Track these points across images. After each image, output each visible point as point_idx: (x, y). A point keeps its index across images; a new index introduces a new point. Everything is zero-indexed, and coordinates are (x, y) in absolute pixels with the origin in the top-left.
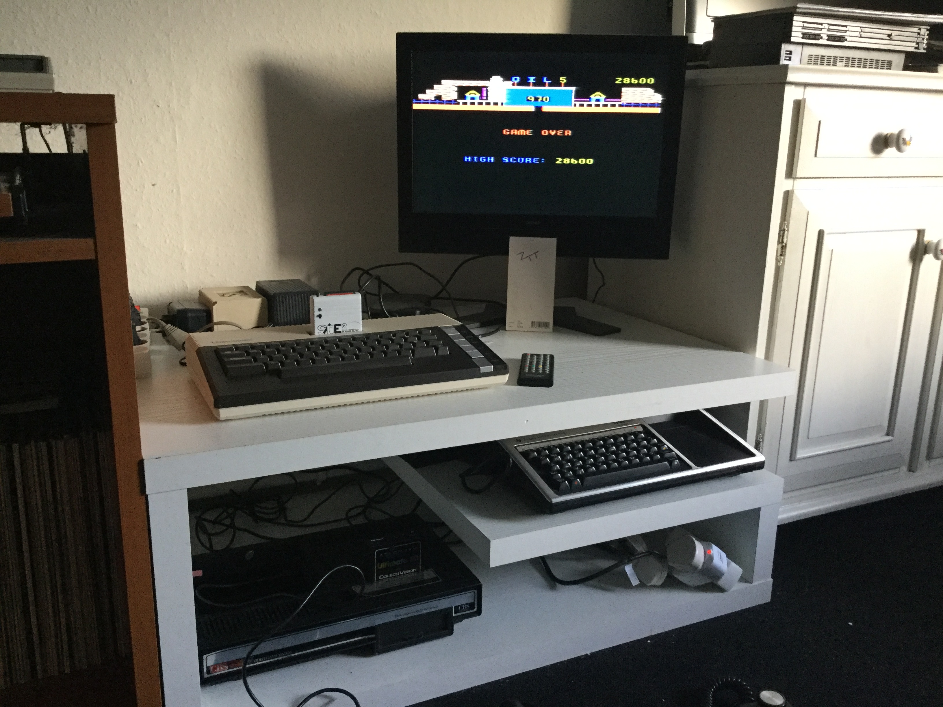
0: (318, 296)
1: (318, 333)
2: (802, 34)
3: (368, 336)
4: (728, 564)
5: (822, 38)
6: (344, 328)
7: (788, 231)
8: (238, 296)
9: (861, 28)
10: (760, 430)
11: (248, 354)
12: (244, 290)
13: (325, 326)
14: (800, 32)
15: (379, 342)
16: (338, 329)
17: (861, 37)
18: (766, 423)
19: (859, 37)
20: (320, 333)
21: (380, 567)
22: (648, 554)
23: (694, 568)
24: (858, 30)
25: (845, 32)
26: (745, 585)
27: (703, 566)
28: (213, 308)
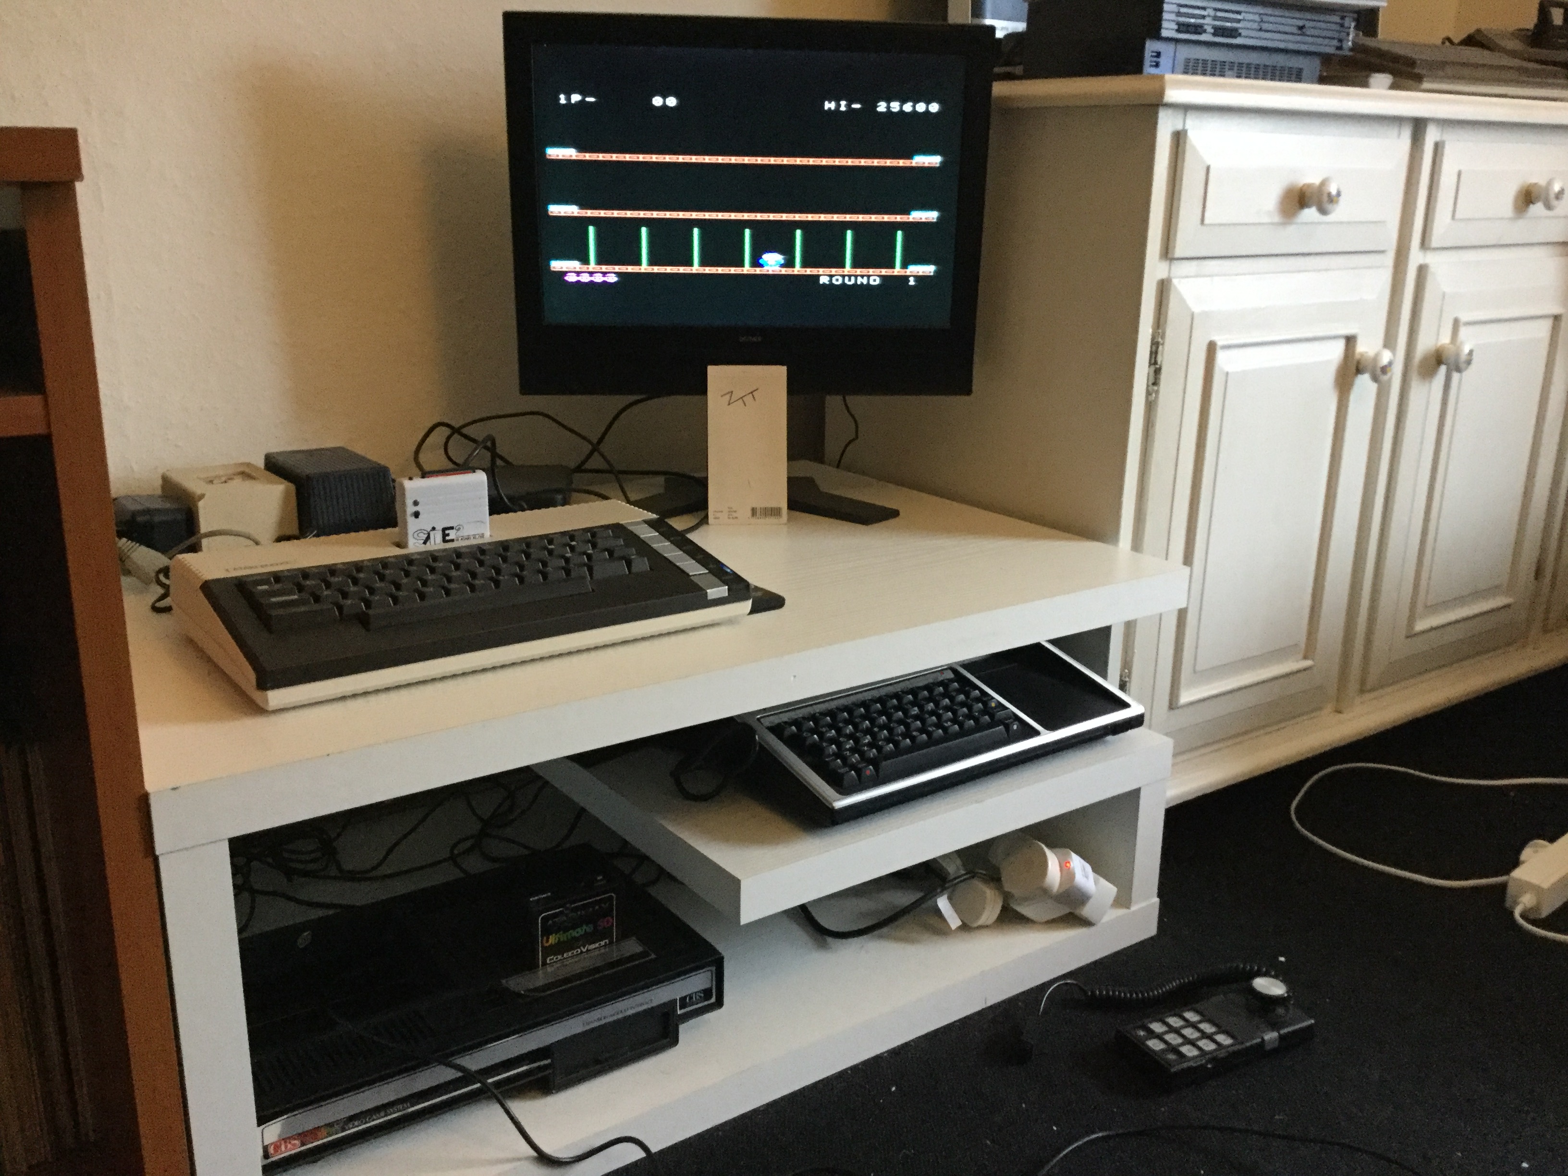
0: (411, 479)
1: (415, 546)
2: (1178, 25)
3: (504, 545)
4: (1096, 882)
5: (1205, 31)
6: (460, 533)
7: (1163, 344)
8: (237, 482)
9: (1262, 16)
10: (1127, 664)
12: (247, 470)
13: (426, 532)
14: (1172, 21)
15: (528, 556)
16: (448, 535)
17: (1261, 30)
18: (1133, 653)
19: (1258, 31)
20: (417, 544)
21: (547, 941)
22: (972, 874)
23: (1045, 892)
24: (1257, 18)
25: (1239, 21)
26: (1121, 912)
27: (1059, 888)
28: (197, 506)
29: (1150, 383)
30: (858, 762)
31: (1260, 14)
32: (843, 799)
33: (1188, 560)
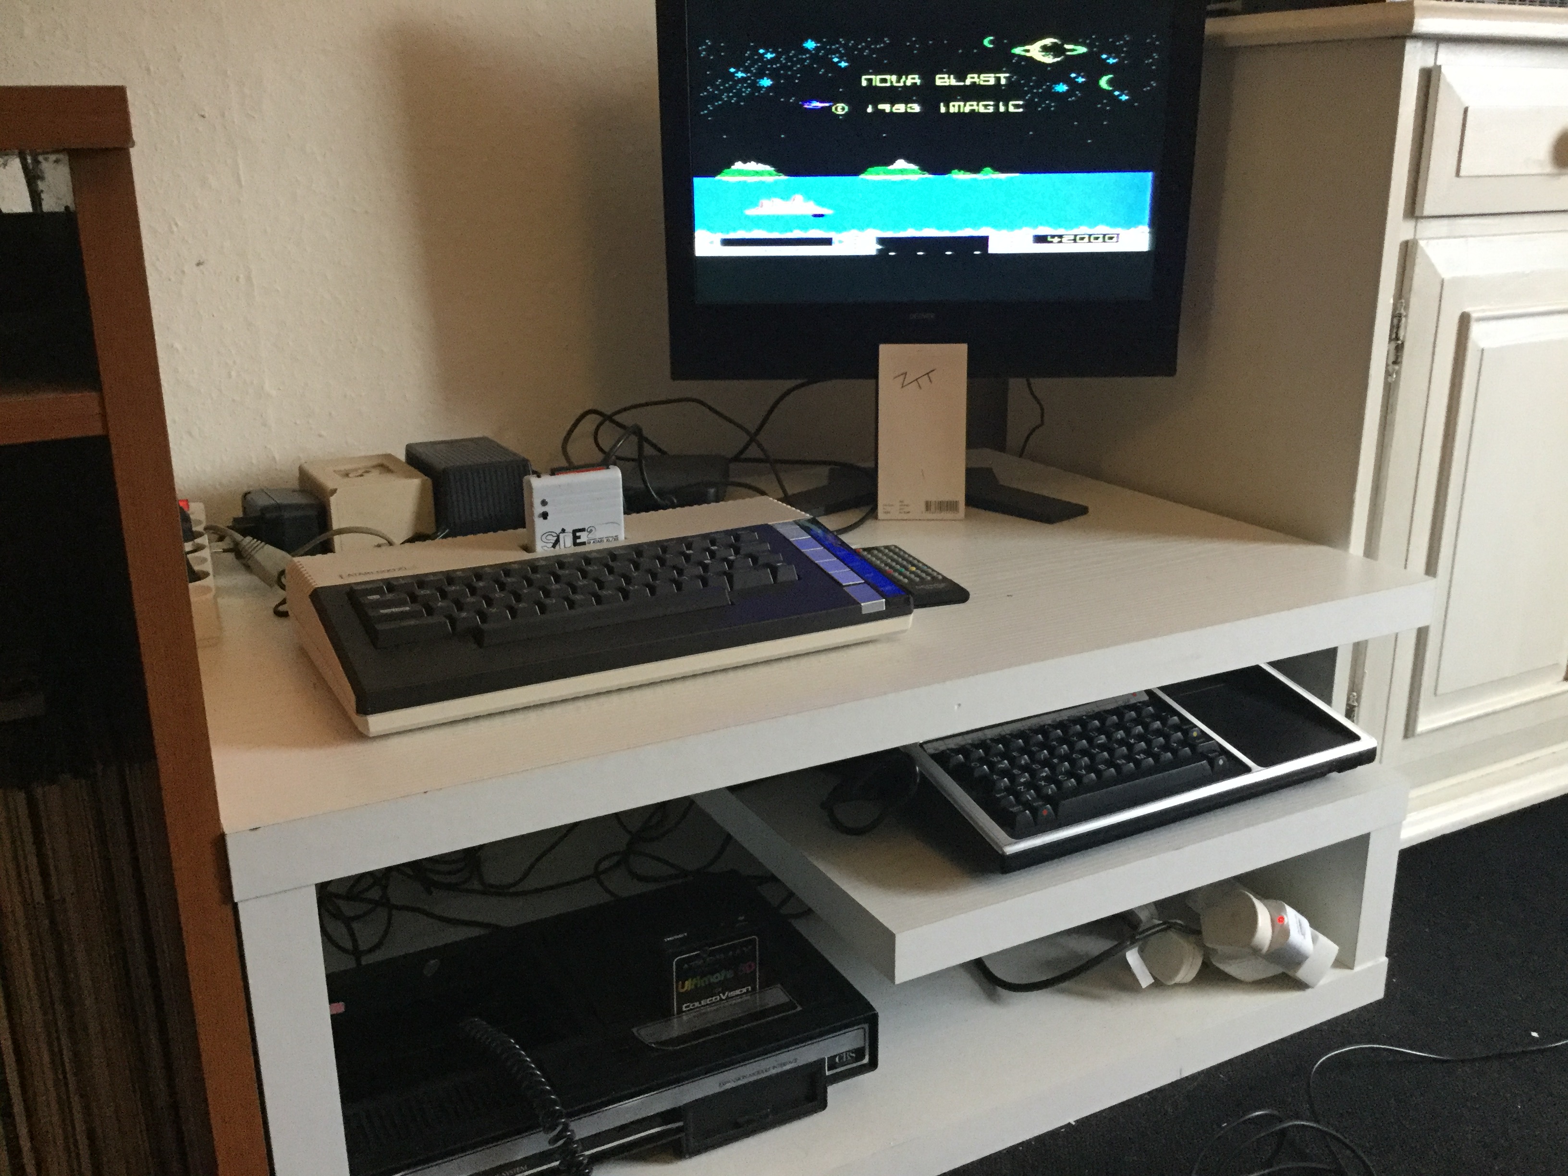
0: (539, 476)
1: (543, 549)
3: (638, 550)
4: (1314, 940)
6: (589, 536)
7: (1406, 316)
8: (375, 474)
10: (1355, 687)
11: (414, 598)
12: (385, 462)
13: (555, 535)
15: (663, 563)
16: (579, 537)
18: (1364, 673)
20: (545, 548)
21: (683, 987)
22: (1166, 926)
23: (1254, 950)
26: (1342, 973)
27: (1270, 946)
28: (329, 501)
29: (1390, 362)
30: (1034, 800)
32: (1015, 843)
33: (1431, 569)
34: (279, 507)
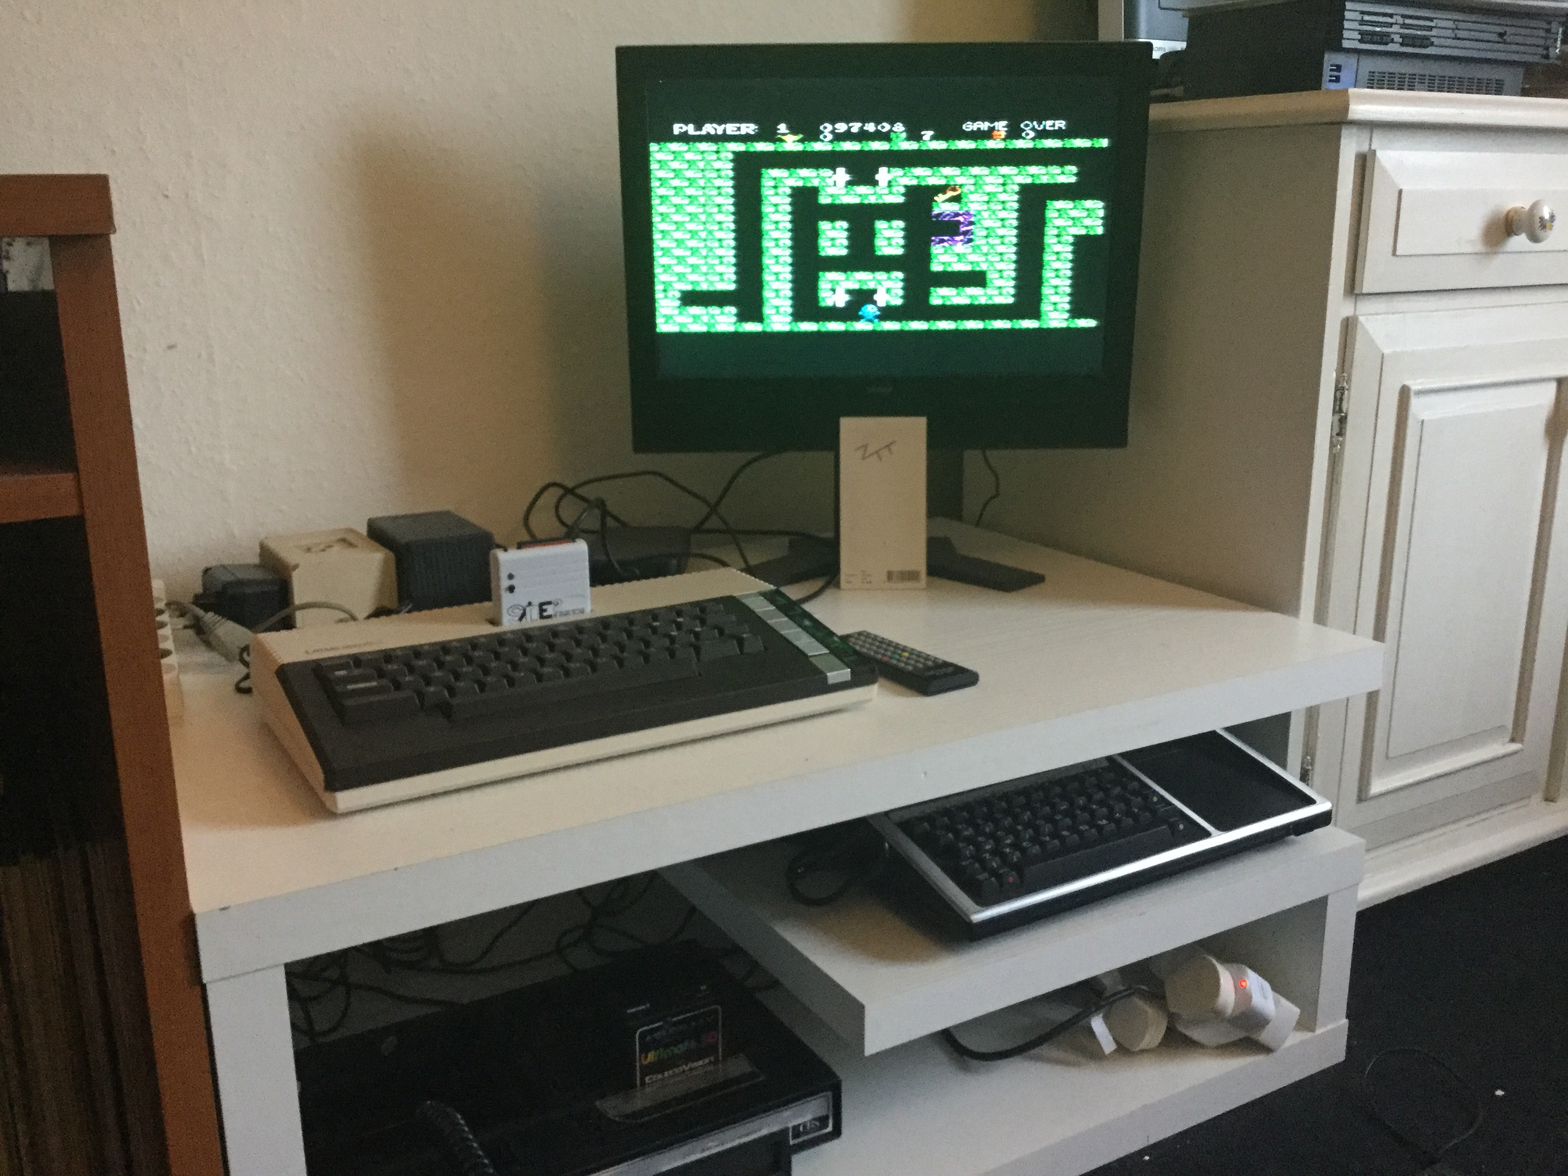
0: (506, 550)
1: (509, 623)
2: (1359, 34)
3: (604, 623)
4: (1277, 1003)
5: (1392, 41)
6: (558, 609)
7: (1348, 390)
8: (338, 548)
9: (1456, 23)
10: (1309, 750)
12: (347, 536)
13: (521, 608)
14: (1357, 30)
15: (630, 635)
16: (545, 610)
17: (1456, 38)
18: (1317, 737)
19: (1453, 39)
20: (512, 622)
21: (646, 1059)
22: (1130, 992)
23: (1218, 1014)
24: (1450, 24)
25: (1430, 28)
26: (1307, 1035)
27: (1234, 1010)
28: (290, 577)
29: (1334, 434)
30: (999, 868)
31: (1455, 21)
32: (984, 911)
33: (1379, 633)
34: (240, 583)
